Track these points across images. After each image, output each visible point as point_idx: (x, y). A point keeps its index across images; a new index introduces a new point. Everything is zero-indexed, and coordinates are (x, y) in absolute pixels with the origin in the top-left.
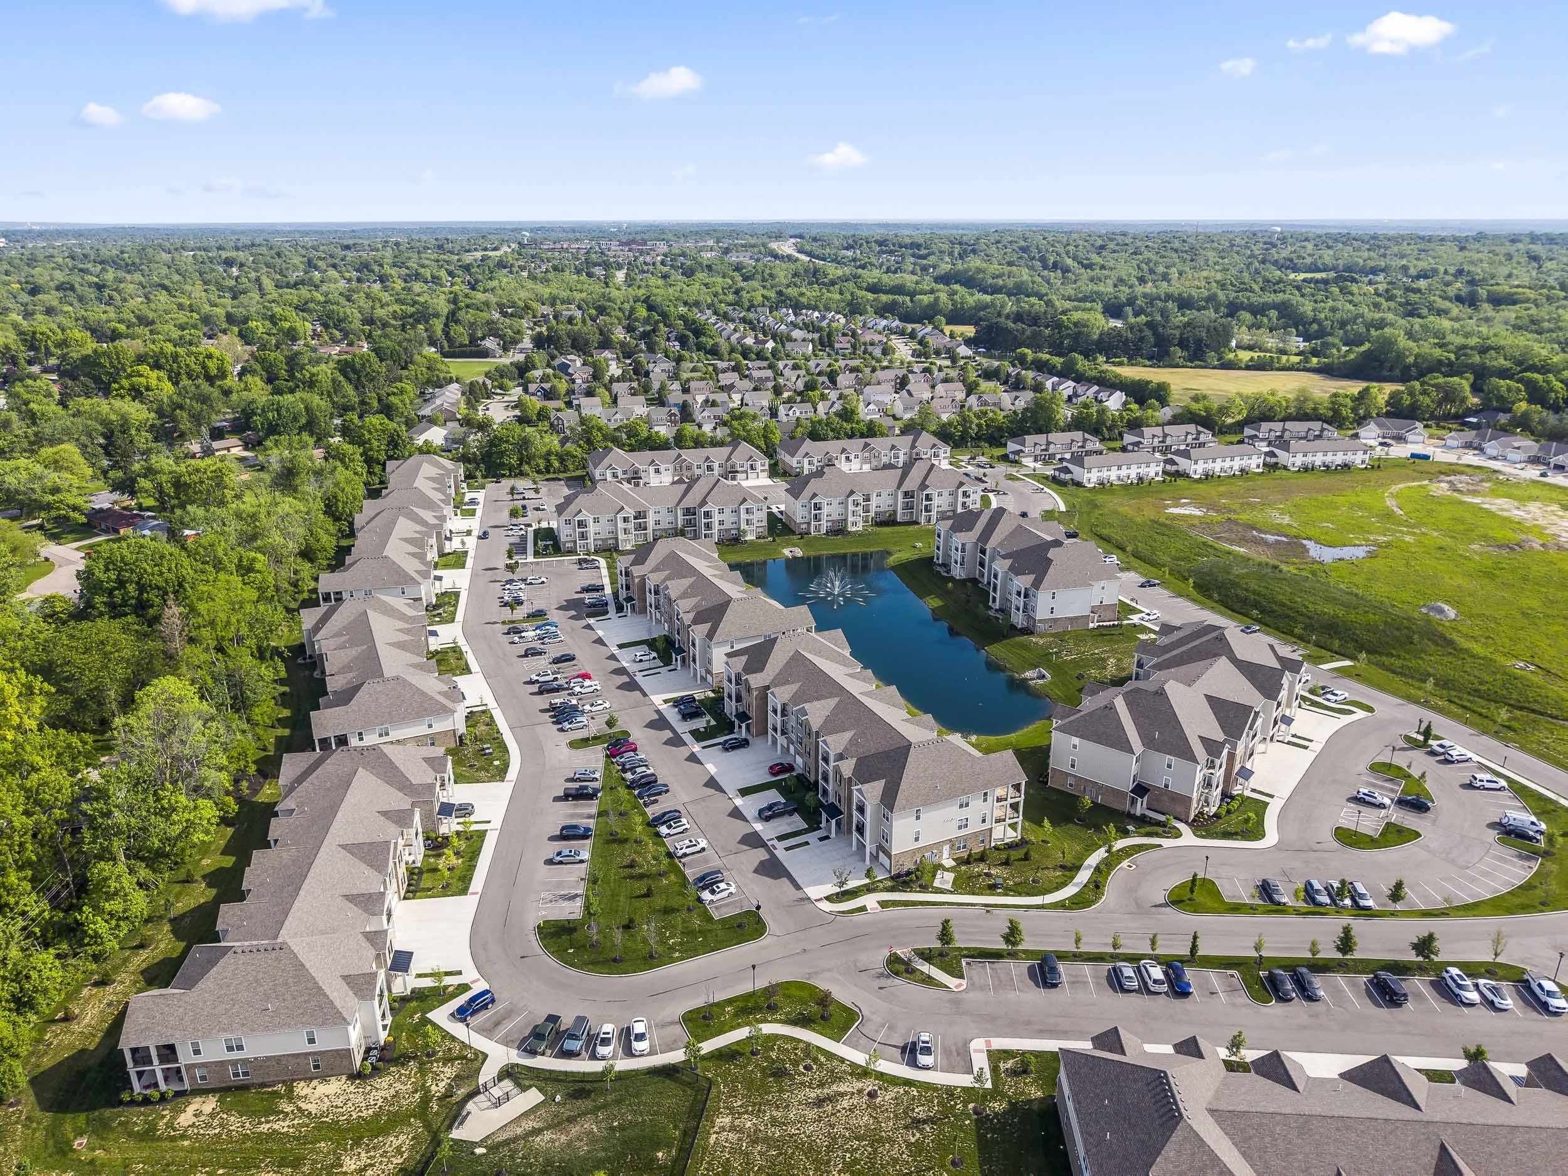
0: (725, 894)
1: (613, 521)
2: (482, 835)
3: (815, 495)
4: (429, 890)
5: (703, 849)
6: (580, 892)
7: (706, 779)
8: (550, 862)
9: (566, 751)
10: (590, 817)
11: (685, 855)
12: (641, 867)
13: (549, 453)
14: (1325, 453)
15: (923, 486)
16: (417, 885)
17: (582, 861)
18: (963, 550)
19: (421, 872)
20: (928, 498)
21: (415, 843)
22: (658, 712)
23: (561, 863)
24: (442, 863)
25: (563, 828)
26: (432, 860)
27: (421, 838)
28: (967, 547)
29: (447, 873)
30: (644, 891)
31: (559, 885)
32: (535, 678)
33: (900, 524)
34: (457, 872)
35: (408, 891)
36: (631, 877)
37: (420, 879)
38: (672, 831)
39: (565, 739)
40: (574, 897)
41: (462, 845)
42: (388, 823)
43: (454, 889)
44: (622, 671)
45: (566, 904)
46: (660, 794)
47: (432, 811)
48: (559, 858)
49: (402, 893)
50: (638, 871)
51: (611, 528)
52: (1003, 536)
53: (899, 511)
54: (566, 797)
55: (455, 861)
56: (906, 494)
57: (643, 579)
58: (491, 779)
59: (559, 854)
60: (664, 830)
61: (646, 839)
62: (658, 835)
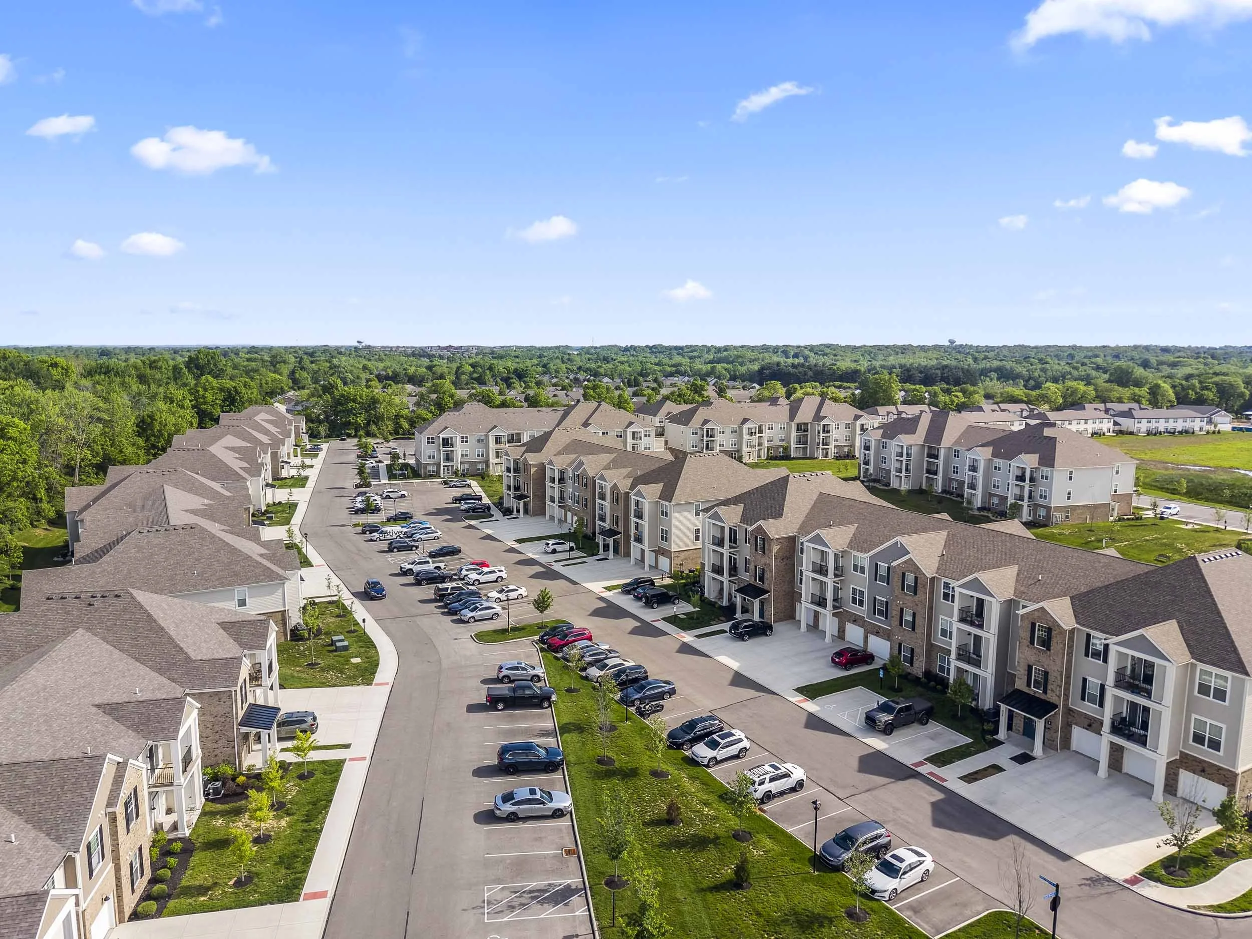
0: (917, 873)
1: (484, 441)
2: (334, 770)
3: (706, 422)
4: (202, 890)
5: (800, 784)
6: (574, 881)
7: (730, 677)
8: (488, 817)
9: (473, 647)
10: (546, 734)
11: (769, 796)
12: (690, 823)
13: (398, 416)
14: (1167, 419)
15: (818, 417)
16: (173, 882)
17: (558, 814)
18: (908, 455)
19: (188, 848)
20: (826, 429)
21: (181, 780)
22: (602, 599)
23: (513, 818)
24: (240, 828)
25: (504, 750)
26: (219, 822)
27: (196, 768)
28: (914, 451)
29: (250, 849)
30: (728, 872)
31: (521, 867)
32: (407, 566)
33: (793, 459)
34: (277, 846)
35: (147, 897)
36: (679, 844)
37: (184, 865)
38: (721, 754)
39: (465, 633)
40: (563, 896)
41: (291, 790)
42: (117, 728)
43: (265, 885)
44: (531, 562)
45: (550, 913)
46: (661, 696)
47: (229, 715)
48: (508, 808)
49: (130, 902)
50: (681, 831)
51: (482, 450)
52: (957, 434)
53: (793, 445)
54: (493, 703)
55: (269, 822)
56: (799, 428)
57: (542, 468)
58: (351, 681)
59: (508, 798)
60: (702, 751)
61: (671, 769)
62: (693, 762)
